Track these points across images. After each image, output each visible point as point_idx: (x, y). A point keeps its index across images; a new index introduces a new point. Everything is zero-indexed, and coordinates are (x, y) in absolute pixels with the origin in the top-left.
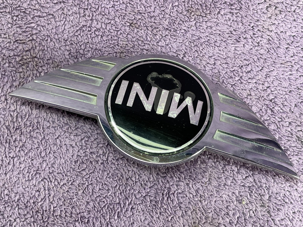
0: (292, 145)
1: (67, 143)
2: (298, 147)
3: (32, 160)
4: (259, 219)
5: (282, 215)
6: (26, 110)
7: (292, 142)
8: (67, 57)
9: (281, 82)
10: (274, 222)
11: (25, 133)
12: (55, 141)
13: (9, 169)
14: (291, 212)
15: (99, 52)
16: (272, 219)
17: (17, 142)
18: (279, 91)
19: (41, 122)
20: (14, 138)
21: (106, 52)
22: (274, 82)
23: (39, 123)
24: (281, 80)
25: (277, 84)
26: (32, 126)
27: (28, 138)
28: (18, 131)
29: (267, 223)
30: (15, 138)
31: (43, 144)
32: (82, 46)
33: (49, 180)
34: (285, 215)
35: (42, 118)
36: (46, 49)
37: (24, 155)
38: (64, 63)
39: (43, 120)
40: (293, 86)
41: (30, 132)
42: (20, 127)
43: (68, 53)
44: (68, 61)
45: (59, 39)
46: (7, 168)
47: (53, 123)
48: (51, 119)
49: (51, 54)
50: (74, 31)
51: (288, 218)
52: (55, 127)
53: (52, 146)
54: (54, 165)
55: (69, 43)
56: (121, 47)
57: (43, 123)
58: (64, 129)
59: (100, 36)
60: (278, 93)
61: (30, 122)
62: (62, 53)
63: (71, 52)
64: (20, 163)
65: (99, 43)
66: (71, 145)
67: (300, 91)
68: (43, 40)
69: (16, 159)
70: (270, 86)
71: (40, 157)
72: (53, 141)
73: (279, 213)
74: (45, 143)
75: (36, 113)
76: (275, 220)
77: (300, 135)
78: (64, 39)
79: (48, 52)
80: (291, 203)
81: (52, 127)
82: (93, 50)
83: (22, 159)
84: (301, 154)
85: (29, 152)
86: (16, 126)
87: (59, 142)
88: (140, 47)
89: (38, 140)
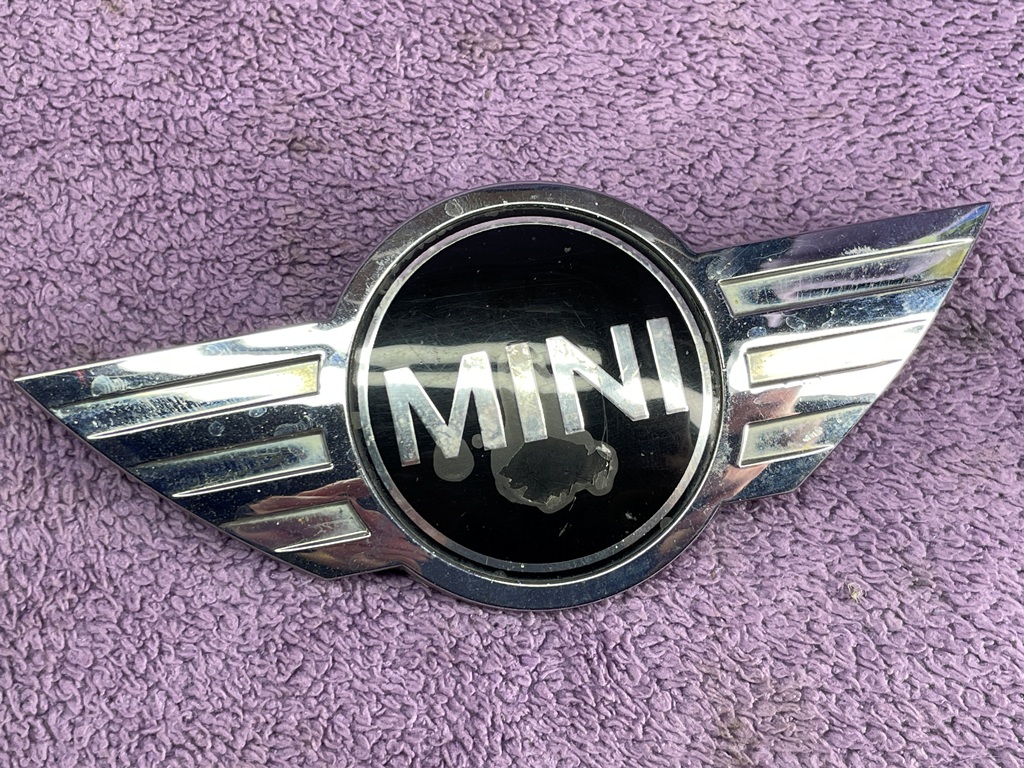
0: (938, 360)
1: (210, 598)
2: (957, 361)
3: (112, 699)
4: (923, 629)
5: (987, 592)
6: (35, 540)
7: (933, 353)
8: (117, 316)
9: (829, 174)
10: (972, 622)
11: (55, 617)
12: (167, 607)
13: (40, 758)
14: (1014, 573)
15: (218, 265)
16: (964, 617)
17: (37, 659)
18: (833, 207)
19: (98, 560)
20: (23, 649)
21: (239, 260)
22: (810, 183)
23: (92, 566)
24: (828, 171)
25: (821, 185)
26: (70, 589)
27: (70, 631)
28: (30, 620)
29: (954, 633)
30: (26, 645)
31: (130, 631)
32: (155, 265)
33: (193, 748)
34: (997, 588)
35: (95, 546)
36: (33, 312)
37: (77, 694)
38: (111, 338)
39: (102, 551)
40: (871, 177)
41: (72, 609)
42: (30, 603)
43: (114, 304)
44: (123, 330)
45: (67, 269)
46: (34, 758)
47: (140, 552)
48: (128, 539)
49: (56, 324)
50: (109, 226)
51: (1011, 594)
52: (153, 561)
53: (161, 629)
54: (192, 691)
55: (106, 271)
56: (284, 227)
57: (106, 562)
58: (185, 559)
59: (204, 215)
60: (834, 212)
61: (60, 574)
62: (93, 309)
63: (122, 298)
64: (72, 725)
65: (206, 238)
66: (226, 602)
67: (899, 184)
68: (14, 288)
69: (53, 717)
70: (800, 200)
71: (132, 678)
72: (159, 608)
73: (979, 588)
74: (134, 627)
75: (70, 539)
76: (974, 614)
77: (950, 322)
78: (85, 263)
79: (45, 321)
80: (1002, 543)
81: (142, 565)
82: (195, 267)
83: (76, 709)
84: (973, 380)
85: (92, 678)
86: (18, 605)
87: (183, 606)
88: (345, 207)
89: (108, 626)
